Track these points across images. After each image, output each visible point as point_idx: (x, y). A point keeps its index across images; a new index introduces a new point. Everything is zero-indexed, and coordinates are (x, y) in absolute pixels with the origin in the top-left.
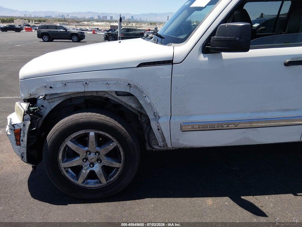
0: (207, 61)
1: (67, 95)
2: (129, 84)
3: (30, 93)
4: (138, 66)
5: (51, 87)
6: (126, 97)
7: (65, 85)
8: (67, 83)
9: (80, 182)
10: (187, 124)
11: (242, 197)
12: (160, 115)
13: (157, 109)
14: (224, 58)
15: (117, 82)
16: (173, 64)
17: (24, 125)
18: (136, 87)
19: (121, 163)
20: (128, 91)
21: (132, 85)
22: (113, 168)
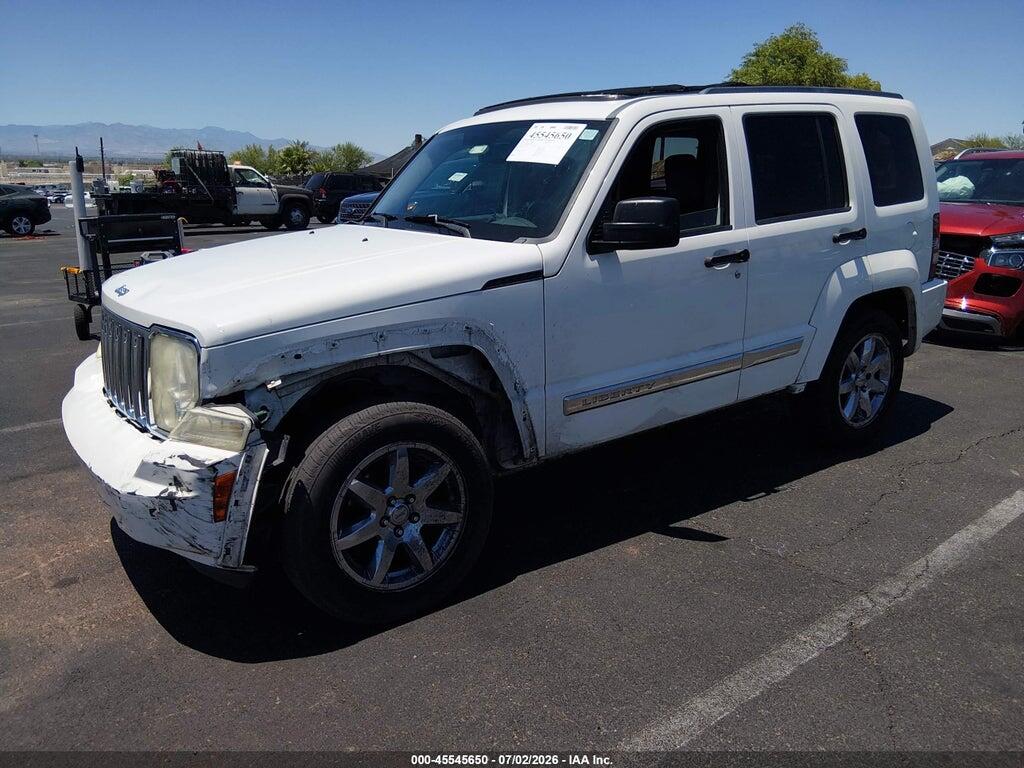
0: (596, 268)
1: (321, 374)
2: (467, 328)
3: (238, 377)
4: (484, 288)
5: (298, 357)
6: (450, 359)
7: (334, 345)
8: (338, 340)
9: (376, 581)
10: (575, 397)
11: (671, 526)
12: (527, 386)
13: (522, 374)
14: (621, 261)
15: (444, 325)
16: (544, 278)
17: (249, 459)
18: (481, 332)
19: (460, 512)
20: (467, 343)
21: (474, 329)
22: (441, 527)
